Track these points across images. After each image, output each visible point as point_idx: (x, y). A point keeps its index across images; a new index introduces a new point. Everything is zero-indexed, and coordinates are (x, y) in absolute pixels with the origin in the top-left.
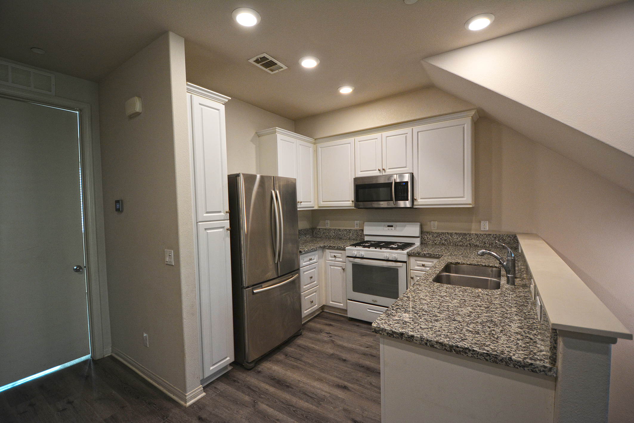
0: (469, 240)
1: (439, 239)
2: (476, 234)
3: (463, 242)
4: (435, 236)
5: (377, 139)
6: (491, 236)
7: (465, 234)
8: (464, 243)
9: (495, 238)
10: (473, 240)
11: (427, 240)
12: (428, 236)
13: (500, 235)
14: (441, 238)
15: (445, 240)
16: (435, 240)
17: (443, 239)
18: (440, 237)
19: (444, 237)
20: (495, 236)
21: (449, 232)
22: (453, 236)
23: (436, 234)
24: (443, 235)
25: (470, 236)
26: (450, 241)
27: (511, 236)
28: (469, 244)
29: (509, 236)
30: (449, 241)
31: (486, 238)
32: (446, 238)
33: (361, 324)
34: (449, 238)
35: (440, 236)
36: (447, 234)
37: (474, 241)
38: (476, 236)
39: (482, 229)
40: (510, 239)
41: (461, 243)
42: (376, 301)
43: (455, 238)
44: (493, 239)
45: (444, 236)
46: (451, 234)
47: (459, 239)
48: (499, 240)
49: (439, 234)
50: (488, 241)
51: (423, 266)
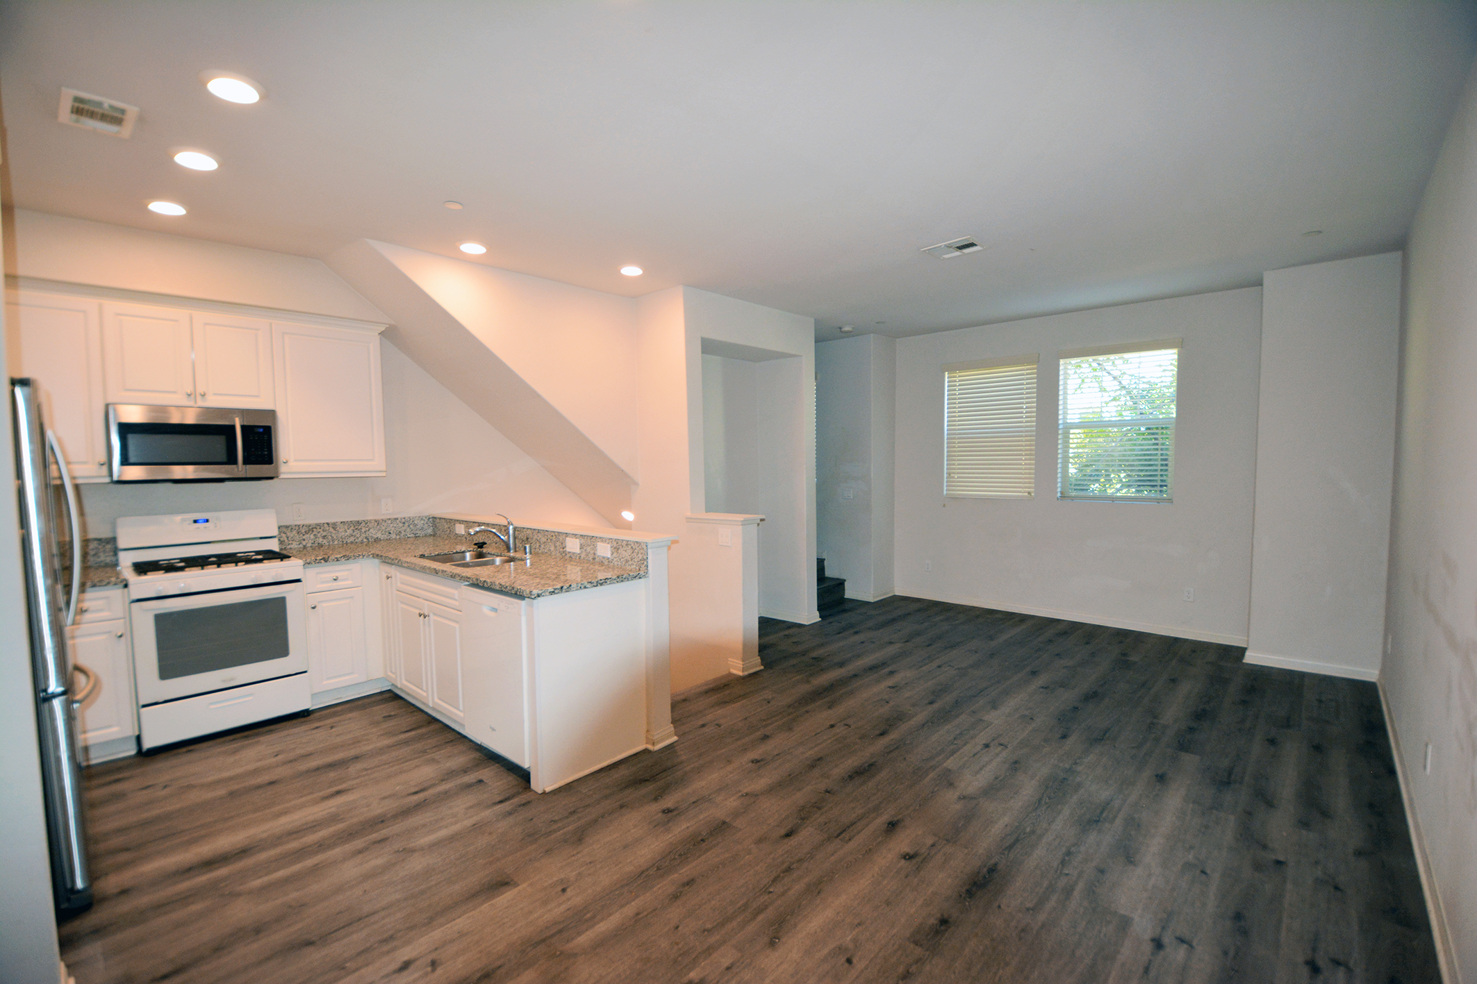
0: (365, 532)
1: (312, 537)
2: (376, 521)
3: (355, 536)
4: (303, 531)
5: (180, 320)
6: (398, 521)
7: (359, 523)
8: (358, 538)
9: (404, 523)
10: (371, 530)
11: (286, 541)
12: (288, 534)
13: (409, 518)
14: (315, 535)
15: (324, 537)
16: (304, 540)
17: (319, 535)
18: (314, 533)
19: (322, 532)
20: (403, 520)
21: (331, 521)
22: (338, 528)
23: (304, 527)
24: (318, 527)
25: (366, 524)
26: (332, 537)
27: (424, 518)
28: (366, 538)
29: (422, 519)
30: (330, 537)
31: (391, 525)
32: (324, 534)
34: (331, 532)
35: (313, 531)
36: (326, 525)
37: (374, 532)
38: (376, 524)
39: (384, 512)
40: (422, 522)
41: (352, 539)
42: (232, 679)
43: (340, 530)
44: (401, 525)
45: (321, 530)
46: (334, 526)
47: (349, 532)
48: (409, 526)
49: (311, 529)
50: (393, 529)
51: (335, 580)
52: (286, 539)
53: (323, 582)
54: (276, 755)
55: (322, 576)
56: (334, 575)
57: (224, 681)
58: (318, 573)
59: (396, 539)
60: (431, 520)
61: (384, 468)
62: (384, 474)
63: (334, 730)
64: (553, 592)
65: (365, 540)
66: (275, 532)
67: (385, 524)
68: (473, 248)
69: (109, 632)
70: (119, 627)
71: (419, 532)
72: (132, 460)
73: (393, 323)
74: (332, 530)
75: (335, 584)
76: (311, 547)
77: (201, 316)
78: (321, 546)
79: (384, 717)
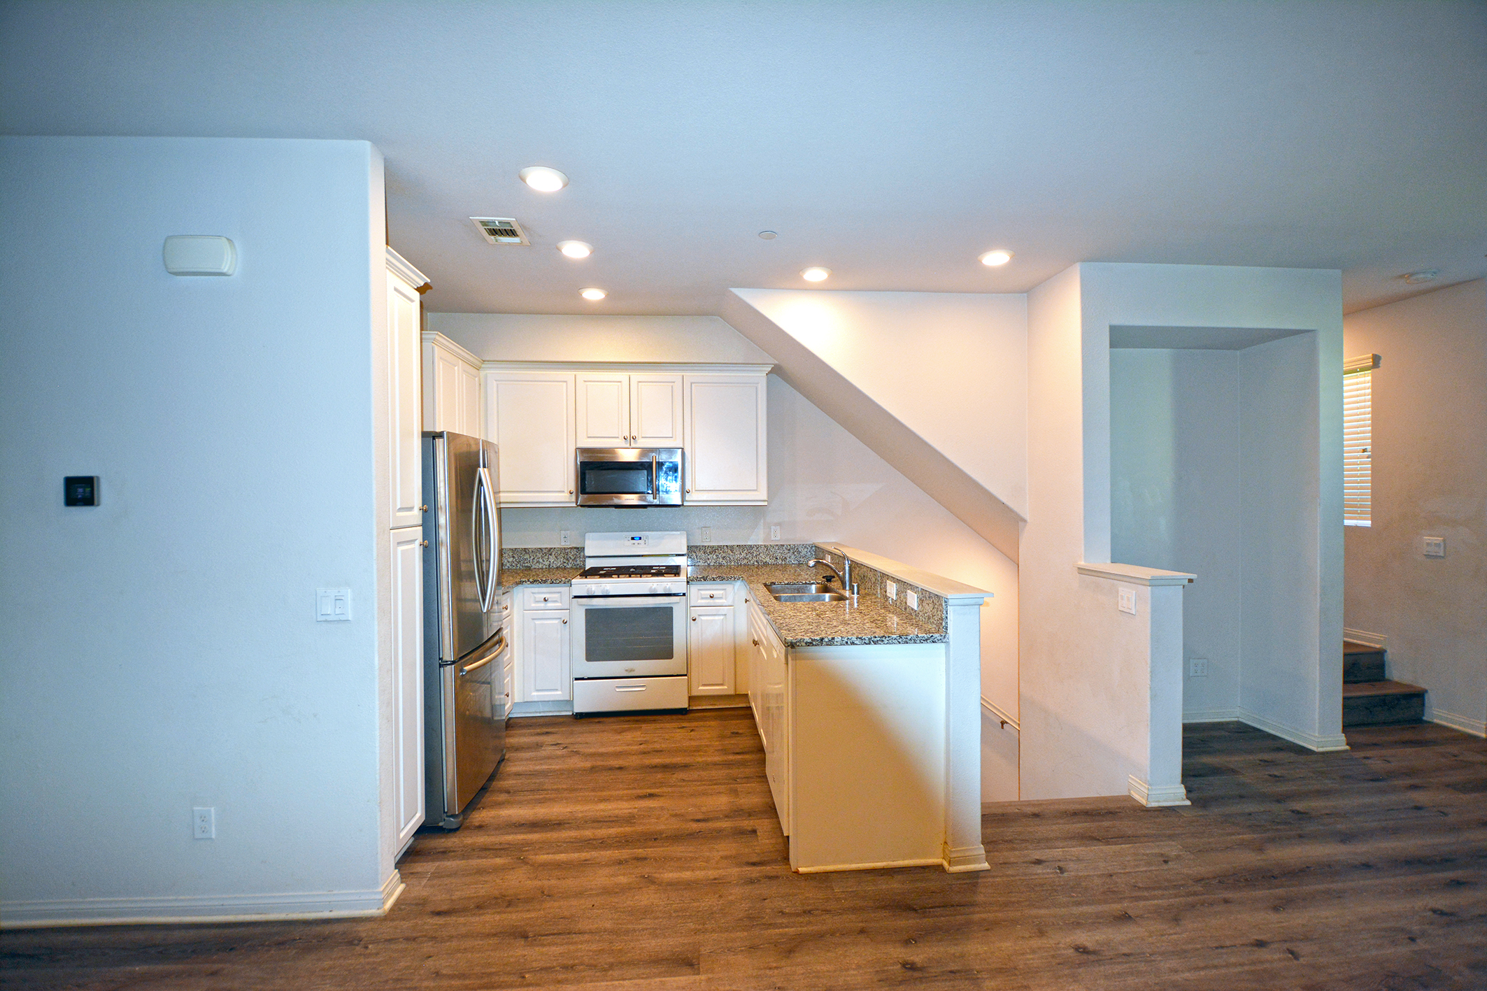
0: (756, 556)
1: (715, 557)
2: (765, 546)
3: (748, 559)
4: (708, 552)
5: (620, 382)
6: (784, 548)
7: (751, 547)
8: (750, 561)
9: (789, 550)
10: (761, 554)
11: (696, 559)
12: (698, 553)
13: (794, 545)
14: (717, 555)
15: (724, 558)
16: (709, 559)
19: (722, 554)
20: (789, 547)
21: (729, 544)
22: (735, 551)
23: (709, 548)
24: (719, 549)
25: (757, 548)
26: (730, 559)
27: (808, 546)
28: (757, 561)
29: (806, 547)
30: (728, 559)
31: (778, 551)
32: (724, 555)
33: (602, 720)
34: (729, 554)
35: (717, 552)
36: (725, 547)
37: (763, 557)
38: (766, 549)
39: (773, 538)
40: (806, 550)
41: (746, 561)
42: (632, 670)
43: (737, 553)
44: (787, 551)
45: (721, 552)
46: (732, 548)
47: (743, 555)
48: (793, 553)
49: (714, 550)
50: (780, 554)
51: (711, 597)
52: (694, 557)
53: (702, 598)
54: (641, 744)
55: (703, 592)
56: (711, 592)
57: (626, 670)
58: (699, 590)
59: (781, 564)
60: (814, 548)
61: (765, 498)
62: (766, 504)
63: (692, 733)
64: (811, 643)
65: (756, 563)
66: (684, 551)
67: (773, 550)
68: (816, 275)
69: (560, 618)
70: (565, 615)
71: (802, 560)
73: (777, 362)
74: (730, 552)
75: (711, 601)
76: (714, 565)
77: (636, 376)
78: (721, 565)
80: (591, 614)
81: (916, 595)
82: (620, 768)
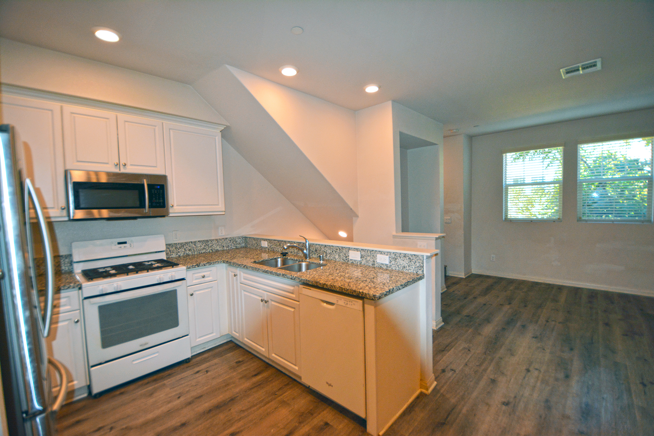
0: (211, 246)
1: (183, 250)
2: (216, 240)
3: (206, 249)
4: (178, 247)
5: (110, 118)
6: (227, 240)
7: (207, 241)
8: (207, 250)
9: (230, 241)
10: (214, 245)
11: (169, 253)
12: (170, 249)
13: (233, 237)
14: (185, 249)
15: (190, 250)
16: (179, 252)
17: (187, 249)
18: (184, 248)
19: (188, 247)
20: (230, 239)
21: (193, 240)
22: (197, 245)
23: (179, 245)
24: (186, 244)
25: (211, 242)
26: (194, 250)
27: (240, 238)
28: (211, 250)
29: (239, 238)
30: (193, 250)
31: (224, 242)
32: (190, 248)
34: (193, 247)
35: (184, 247)
36: (190, 243)
37: (215, 247)
38: (216, 242)
39: (220, 235)
40: (240, 240)
41: (204, 251)
42: (146, 344)
43: (198, 246)
44: (229, 242)
45: (188, 246)
46: (195, 243)
47: (203, 246)
48: (233, 242)
49: (182, 245)
50: (225, 244)
51: (203, 277)
52: (169, 252)
53: (196, 279)
54: (179, 397)
55: (196, 275)
56: (203, 274)
57: (141, 345)
58: (193, 274)
59: (226, 250)
60: (244, 238)
61: (224, 210)
62: (223, 213)
65: (211, 251)
66: (164, 248)
67: (221, 242)
68: (289, 72)
69: (70, 319)
70: (76, 315)
71: (238, 246)
72: (82, 206)
73: (229, 124)
74: (193, 246)
75: (203, 280)
76: (183, 256)
77: (123, 116)
78: (188, 255)
79: (237, 362)
80: (103, 309)
81: (388, 257)
82: (183, 425)
